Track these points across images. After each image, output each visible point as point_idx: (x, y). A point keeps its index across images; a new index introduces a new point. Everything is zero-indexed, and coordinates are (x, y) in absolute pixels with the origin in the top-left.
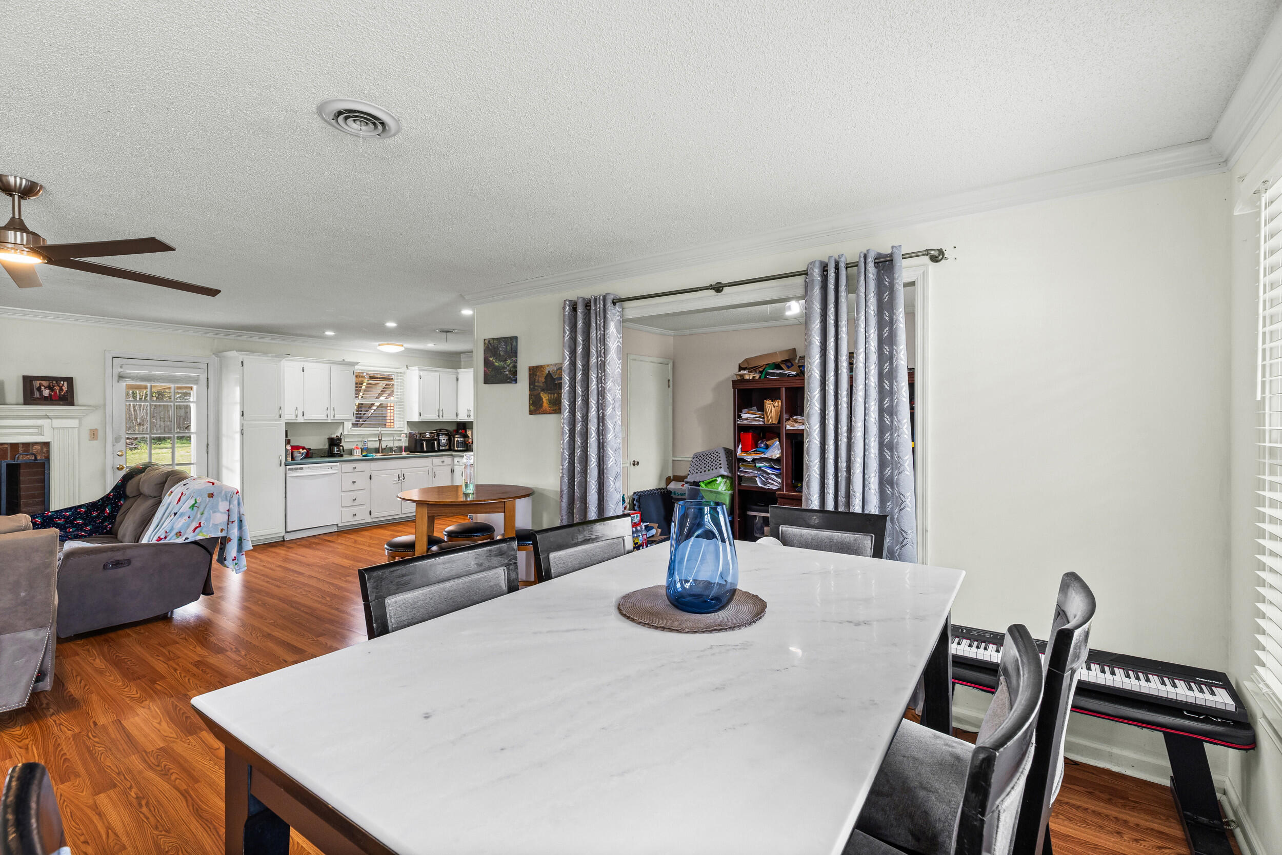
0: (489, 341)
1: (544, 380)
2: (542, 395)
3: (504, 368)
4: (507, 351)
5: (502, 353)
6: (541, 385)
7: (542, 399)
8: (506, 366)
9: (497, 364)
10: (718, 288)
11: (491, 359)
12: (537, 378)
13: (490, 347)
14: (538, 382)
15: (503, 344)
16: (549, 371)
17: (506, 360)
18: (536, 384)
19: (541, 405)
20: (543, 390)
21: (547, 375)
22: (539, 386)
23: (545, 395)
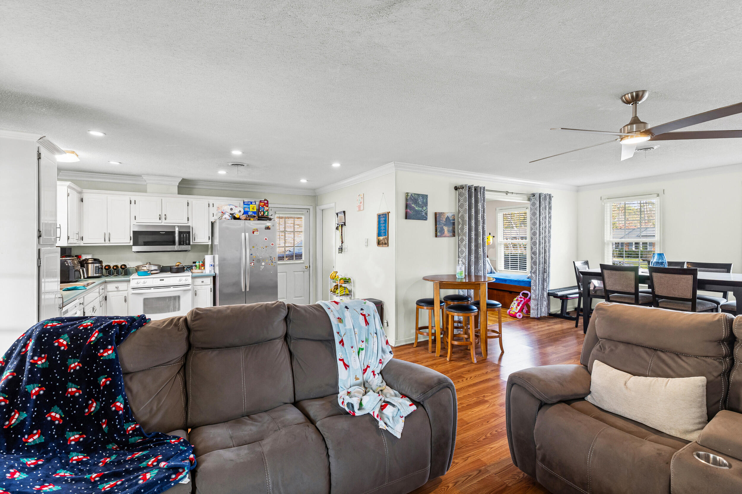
0: (411, 195)
1: (445, 220)
2: (444, 228)
3: (421, 211)
4: (423, 202)
5: (420, 203)
6: (444, 222)
7: (444, 230)
8: (423, 211)
9: (417, 208)
10: (507, 193)
11: (413, 205)
12: (441, 218)
13: (412, 198)
14: (442, 221)
15: (421, 198)
16: (448, 216)
17: (423, 207)
18: (441, 222)
19: (444, 233)
20: (445, 225)
21: (447, 218)
22: (443, 223)
23: (446, 228)
